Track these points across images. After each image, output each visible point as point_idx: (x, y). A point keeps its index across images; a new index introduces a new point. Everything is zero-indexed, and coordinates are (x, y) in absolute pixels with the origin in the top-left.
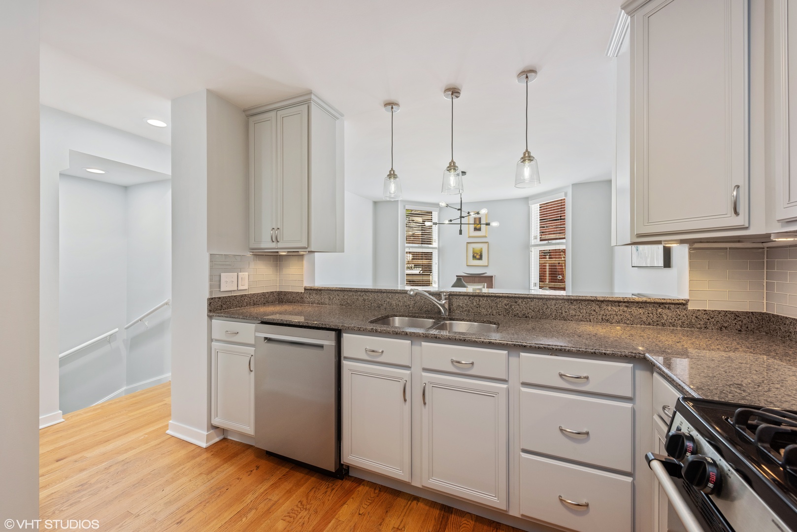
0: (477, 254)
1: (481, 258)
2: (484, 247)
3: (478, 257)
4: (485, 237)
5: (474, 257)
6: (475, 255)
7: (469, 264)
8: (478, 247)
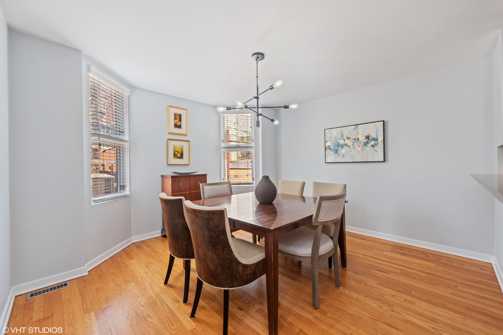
0: (178, 152)
1: (181, 157)
2: (185, 145)
3: (179, 155)
4: (186, 135)
5: (175, 155)
6: (176, 153)
7: (169, 163)
8: (179, 144)
